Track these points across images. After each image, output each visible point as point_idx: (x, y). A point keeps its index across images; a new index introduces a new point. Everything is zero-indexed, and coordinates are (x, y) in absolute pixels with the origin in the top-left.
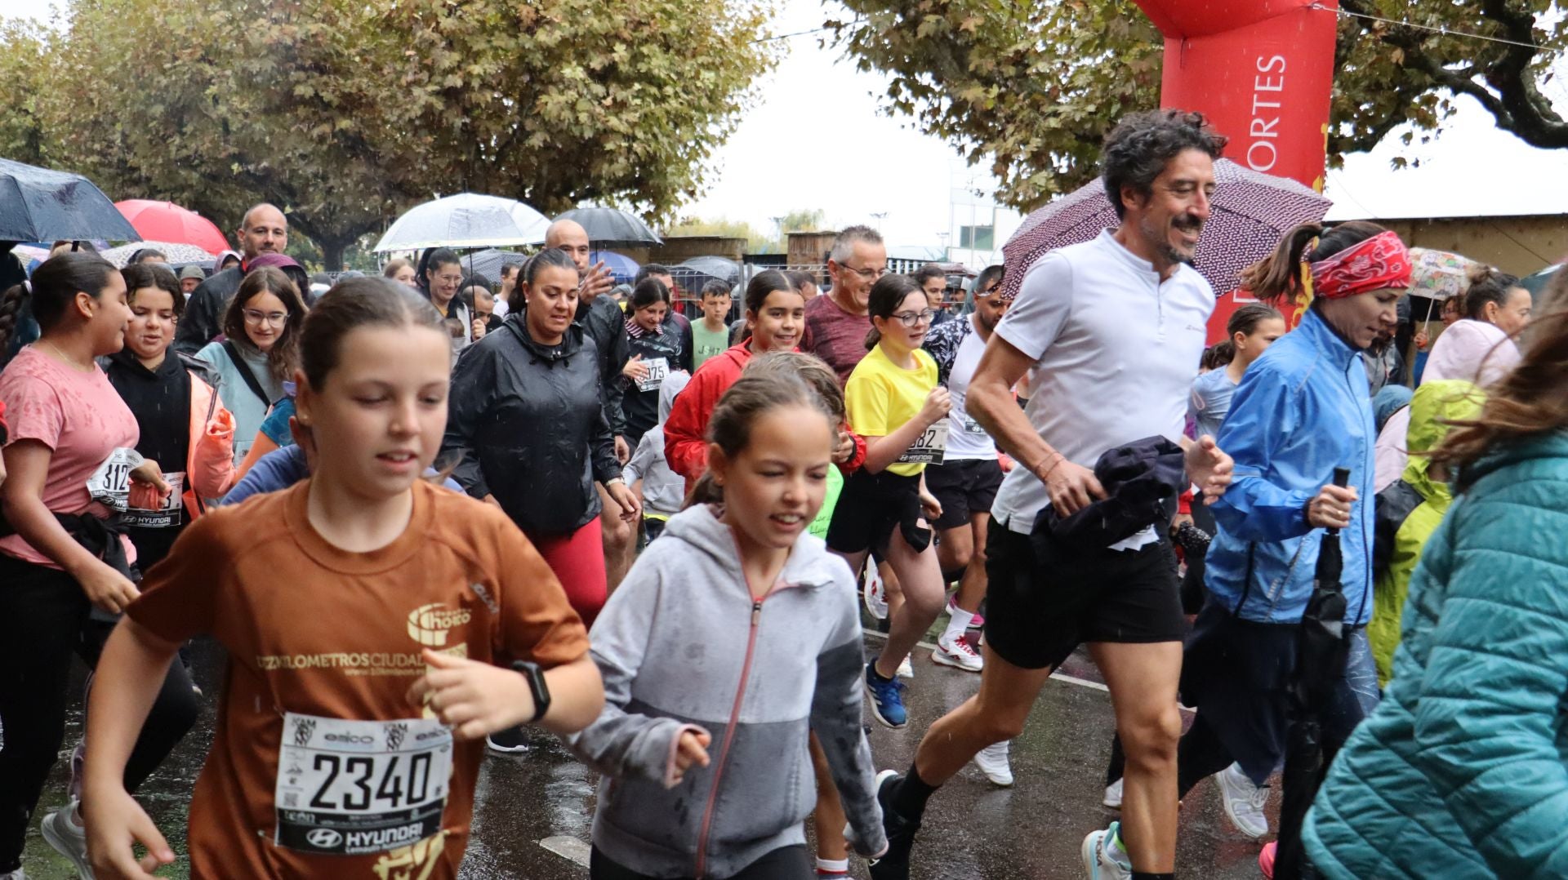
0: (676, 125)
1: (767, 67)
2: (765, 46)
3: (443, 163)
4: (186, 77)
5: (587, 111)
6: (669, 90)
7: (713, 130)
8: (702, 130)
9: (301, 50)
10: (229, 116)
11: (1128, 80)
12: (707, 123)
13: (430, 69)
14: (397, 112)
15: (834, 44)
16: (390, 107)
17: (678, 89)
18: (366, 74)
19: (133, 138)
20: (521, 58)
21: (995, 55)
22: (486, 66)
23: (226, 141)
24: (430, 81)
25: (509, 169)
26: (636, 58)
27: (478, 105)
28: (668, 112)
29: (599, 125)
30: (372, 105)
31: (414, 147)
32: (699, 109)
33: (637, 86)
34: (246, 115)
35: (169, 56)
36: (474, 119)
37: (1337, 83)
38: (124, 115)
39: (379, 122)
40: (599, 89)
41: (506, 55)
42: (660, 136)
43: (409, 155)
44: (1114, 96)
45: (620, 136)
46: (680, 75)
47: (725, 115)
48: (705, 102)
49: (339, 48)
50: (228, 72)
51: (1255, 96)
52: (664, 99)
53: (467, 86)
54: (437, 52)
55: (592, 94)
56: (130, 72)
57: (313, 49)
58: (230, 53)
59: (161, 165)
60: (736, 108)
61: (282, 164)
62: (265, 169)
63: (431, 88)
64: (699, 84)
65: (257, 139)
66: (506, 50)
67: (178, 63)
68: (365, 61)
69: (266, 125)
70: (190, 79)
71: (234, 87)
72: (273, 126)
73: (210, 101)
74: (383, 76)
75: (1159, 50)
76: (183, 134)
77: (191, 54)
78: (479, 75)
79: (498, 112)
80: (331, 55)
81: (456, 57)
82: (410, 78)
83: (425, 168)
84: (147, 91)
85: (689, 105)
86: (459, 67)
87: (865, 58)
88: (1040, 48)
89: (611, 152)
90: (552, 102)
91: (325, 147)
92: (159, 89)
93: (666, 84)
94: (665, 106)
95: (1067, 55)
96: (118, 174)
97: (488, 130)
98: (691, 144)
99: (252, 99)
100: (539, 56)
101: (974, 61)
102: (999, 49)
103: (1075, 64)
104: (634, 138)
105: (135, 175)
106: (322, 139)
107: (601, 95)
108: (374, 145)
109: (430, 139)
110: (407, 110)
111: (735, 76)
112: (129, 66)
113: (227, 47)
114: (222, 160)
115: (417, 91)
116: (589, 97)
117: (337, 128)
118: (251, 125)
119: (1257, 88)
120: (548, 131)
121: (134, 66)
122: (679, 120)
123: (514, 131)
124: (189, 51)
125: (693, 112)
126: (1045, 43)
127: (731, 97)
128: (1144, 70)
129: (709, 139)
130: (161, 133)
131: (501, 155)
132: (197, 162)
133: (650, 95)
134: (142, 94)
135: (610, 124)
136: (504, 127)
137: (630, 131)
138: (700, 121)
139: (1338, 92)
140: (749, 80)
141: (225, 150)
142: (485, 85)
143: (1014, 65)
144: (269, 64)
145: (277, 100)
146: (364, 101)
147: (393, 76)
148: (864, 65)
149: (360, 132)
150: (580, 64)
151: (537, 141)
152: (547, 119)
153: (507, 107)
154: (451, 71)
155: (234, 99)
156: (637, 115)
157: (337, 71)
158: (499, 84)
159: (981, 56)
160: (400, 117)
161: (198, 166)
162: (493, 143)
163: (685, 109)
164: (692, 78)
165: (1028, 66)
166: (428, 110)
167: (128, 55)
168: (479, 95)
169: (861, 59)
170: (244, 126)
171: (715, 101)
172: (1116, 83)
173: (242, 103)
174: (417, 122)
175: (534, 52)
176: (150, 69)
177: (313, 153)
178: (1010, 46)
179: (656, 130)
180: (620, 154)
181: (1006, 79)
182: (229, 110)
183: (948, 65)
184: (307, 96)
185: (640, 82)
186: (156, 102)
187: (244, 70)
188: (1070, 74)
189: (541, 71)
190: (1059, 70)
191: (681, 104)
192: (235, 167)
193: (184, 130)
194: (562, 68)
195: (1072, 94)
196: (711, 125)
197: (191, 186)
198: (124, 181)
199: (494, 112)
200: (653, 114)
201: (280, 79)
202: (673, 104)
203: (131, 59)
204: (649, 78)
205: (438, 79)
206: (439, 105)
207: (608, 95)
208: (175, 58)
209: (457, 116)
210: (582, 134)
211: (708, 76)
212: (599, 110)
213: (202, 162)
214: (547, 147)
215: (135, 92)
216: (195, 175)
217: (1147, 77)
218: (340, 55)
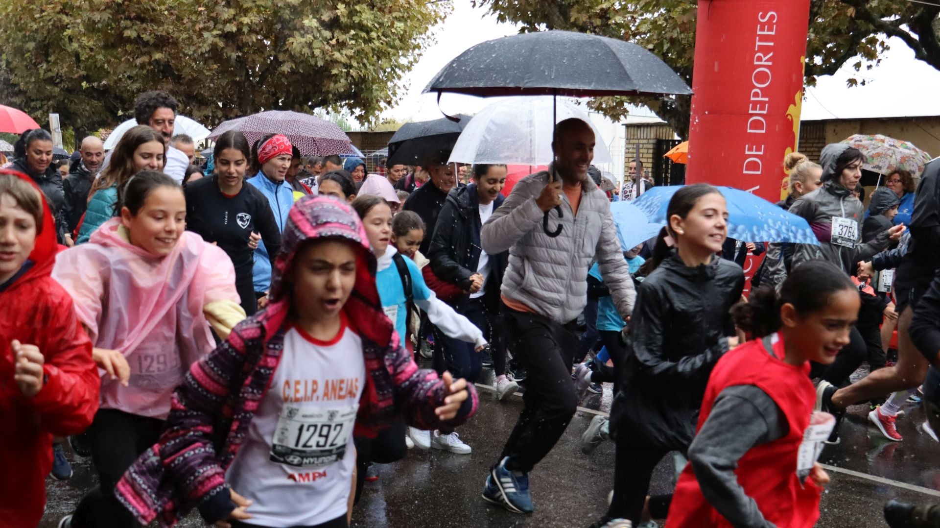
0: (379, 58)
1: (438, 20)
2: (437, 6)
3: (224, 82)
4: (50, 23)
5: (320, 48)
6: (374, 35)
7: (403, 61)
8: (395, 60)
9: (128, 6)
10: (79, 50)
11: (674, 28)
12: (399, 57)
13: (215, 20)
14: (193, 48)
15: (482, 4)
16: (188, 45)
17: (380, 34)
18: (173, 23)
19: (15, 63)
20: (275, 13)
21: (588, 12)
22: (253, 18)
23: (78, 67)
24: (215, 27)
25: (269, 86)
26: (352, 13)
27: (246, 44)
28: (373, 49)
29: (328, 58)
30: (175, 43)
31: (205, 71)
32: (393, 47)
33: (352, 32)
34: (91, 49)
35: (38, 9)
36: (244, 53)
37: (811, 30)
38: (8, 48)
39: (181, 55)
40: (327, 34)
41: (265, 11)
42: (368, 65)
43: (202, 77)
44: (666, 39)
45: (342, 65)
46: (381, 24)
47: (411, 51)
48: (397, 42)
49: (153, 5)
50: (79, 21)
51: (757, 38)
52: (370, 40)
53: (239, 30)
54: (219, 8)
55: (323, 37)
56: (12, 19)
57: (136, 6)
58: (79, 8)
59: (34, 82)
60: (418, 47)
61: (115, 82)
62: (105, 85)
63: (215, 32)
64: (393, 31)
65: (99, 65)
66: (266, 8)
67: (44, 14)
68: (172, 14)
69: (105, 56)
70: (53, 25)
71: (83, 30)
72: (109, 57)
73: (67, 39)
74: (184, 24)
75: (695, 8)
76: (48, 62)
77: (53, 8)
78: (247, 24)
79: (260, 48)
80: (147, 9)
81: (232, 12)
82: (201, 26)
83: (212, 85)
84: (24, 33)
85: (387, 44)
86: (234, 19)
87: (502, 13)
88: (617, 6)
89: (336, 75)
90: (296, 42)
91: (145, 72)
92: (32, 31)
93: (372, 31)
94: (371, 45)
95: (634, 12)
96: (4, 89)
97: (254, 61)
98: (389, 70)
99: (95, 38)
100: (287, 11)
101: (574, 15)
102: (589, 7)
103: (640, 18)
104: (351, 66)
105: (16, 89)
106: (142, 66)
107: (329, 38)
108: (178, 70)
109: (215, 66)
110: (200, 47)
111: (417, 25)
112: (11, 16)
113: (78, 4)
114: (76, 79)
115: (206, 35)
116: (320, 39)
117: (153, 59)
118: (95, 56)
119: (759, 33)
120: (294, 62)
121: (14, 15)
122: (381, 54)
123: (271, 61)
124: (52, 6)
125: (390, 49)
126: (620, 4)
127: (415, 40)
128: (685, 21)
129: (400, 67)
130: (34, 61)
131: (263, 77)
132: (58, 80)
133: (361, 38)
134: (20, 35)
135: (334, 57)
136: (265, 59)
137: (348, 62)
138: (394, 55)
139: (813, 36)
140: (427, 28)
141: (78, 72)
142: (252, 31)
143: (600, 18)
144: (106, 16)
145: (112, 40)
146: (171, 40)
147: (190, 24)
148: (501, 18)
149: (168, 62)
150: (314, 17)
151: (286, 68)
152: (293, 53)
153: (266, 46)
154: (229, 21)
155: (83, 38)
156: (353, 51)
157: (152, 21)
158: (261, 30)
159: (579, 12)
160: (195, 52)
161: (58, 83)
162: (257, 69)
163: (384, 47)
164: (389, 26)
165: (609, 19)
166: (214, 47)
167: (10, 8)
168: (248, 38)
169: (500, 14)
170: (90, 57)
171: (404, 42)
172: (667, 30)
173: (89, 42)
174: (207, 55)
175: (284, 9)
176: (26, 18)
177: (137, 75)
178: (597, 5)
179: (365, 61)
180: (342, 77)
181: (595, 28)
182: (80, 46)
183: (557, 17)
184: (132, 37)
185: (354, 29)
186: (30, 40)
187: (89, 19)
188: (637, 24)
189: (289, 22)
190: (630, 21)
191: (382, 44)
192: (84, 84)
193: (49, 59)
194: (303, 20)
195: (638, 37)
196: (401, 57)
197: (55, 97)
198: (9, 93)
199: (258, 49)
200: (363, 50)
201: (114, 25)
202: (377, 43)
203: (12, 11)
204: (361, 27)
205: (220, 26)
206: (221, 44)
207: (333, 37)
208: (42, 11)
209: (233, 51)
210: (316, 63)
211: (400, 25)
212: (327, 47)
213: (62, 81)
214: (293, 72)
215: (15, 33)
216: (57, 90)
217: (688, 26)
218: (154, 10)
